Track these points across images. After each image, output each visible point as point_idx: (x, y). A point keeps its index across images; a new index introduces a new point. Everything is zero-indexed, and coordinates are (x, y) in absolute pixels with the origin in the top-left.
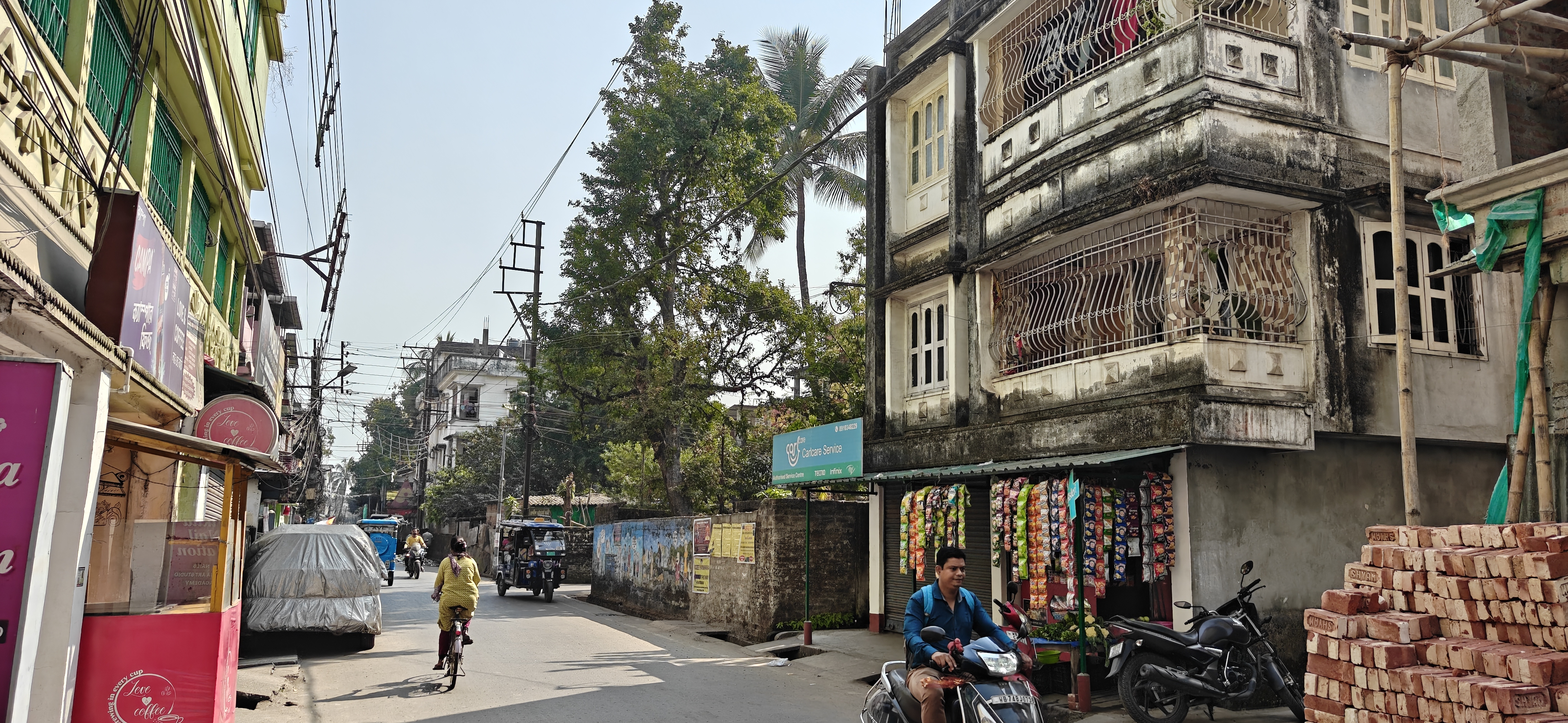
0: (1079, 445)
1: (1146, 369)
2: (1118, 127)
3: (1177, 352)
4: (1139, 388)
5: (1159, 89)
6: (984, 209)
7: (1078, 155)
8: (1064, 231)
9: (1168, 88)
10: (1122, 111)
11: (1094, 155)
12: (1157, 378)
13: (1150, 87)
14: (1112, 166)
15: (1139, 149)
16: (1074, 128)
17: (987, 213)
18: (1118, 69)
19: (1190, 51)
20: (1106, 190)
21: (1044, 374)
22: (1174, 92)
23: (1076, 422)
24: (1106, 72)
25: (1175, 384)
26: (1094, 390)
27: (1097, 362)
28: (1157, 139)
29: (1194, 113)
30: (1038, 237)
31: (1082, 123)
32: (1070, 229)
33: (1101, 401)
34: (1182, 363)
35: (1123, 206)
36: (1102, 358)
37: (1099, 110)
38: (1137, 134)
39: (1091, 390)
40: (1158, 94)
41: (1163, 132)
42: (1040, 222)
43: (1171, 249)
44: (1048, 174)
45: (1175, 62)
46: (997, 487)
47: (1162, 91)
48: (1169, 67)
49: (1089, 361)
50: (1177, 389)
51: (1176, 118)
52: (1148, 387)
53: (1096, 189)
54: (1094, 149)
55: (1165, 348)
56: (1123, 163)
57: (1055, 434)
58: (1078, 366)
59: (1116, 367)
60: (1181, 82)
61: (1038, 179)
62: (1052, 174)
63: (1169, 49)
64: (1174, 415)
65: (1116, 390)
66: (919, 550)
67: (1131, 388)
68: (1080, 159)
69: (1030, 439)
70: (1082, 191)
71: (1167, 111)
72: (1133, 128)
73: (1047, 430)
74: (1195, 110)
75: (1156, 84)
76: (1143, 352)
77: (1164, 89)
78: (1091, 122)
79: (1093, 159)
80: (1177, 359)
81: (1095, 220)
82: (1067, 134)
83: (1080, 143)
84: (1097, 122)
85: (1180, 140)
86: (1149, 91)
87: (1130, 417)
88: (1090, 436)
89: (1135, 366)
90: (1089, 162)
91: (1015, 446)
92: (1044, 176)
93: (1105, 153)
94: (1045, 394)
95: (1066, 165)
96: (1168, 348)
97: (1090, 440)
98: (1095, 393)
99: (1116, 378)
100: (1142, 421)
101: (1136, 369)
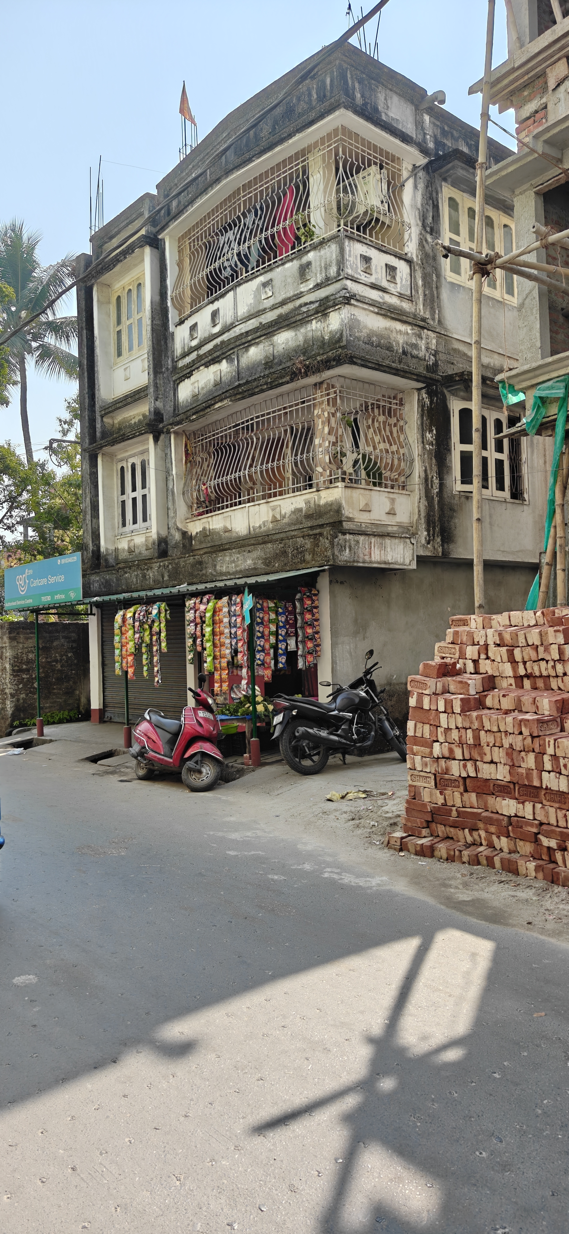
0: (252, 569)
1: (300, 510)
2: (280, 316)
3: (323, 497)
4: (295, 524)
5: (311, 286)
6: (176, 380)
7: (250, 338)
8: (240, 399)
9: (318, 286)
10: (283, 303)
11: (262, 338)
12: (308, 516)
13: (304, 284)
14: (276, 348)
15: (296, 335)
16: (246, 315)
17: (179, 383)
18: (280, 268)
19: (334, 256)
20: (271, 367)
21: (225, 515)
22: (322, 290)
23: (249, 552)
24: (271, 270)
25: (320, 521)
26: (262, 526)
27: (265, 505)
28: (309, 327)
29: (337, 307)
30: (219, 404)
31: (252, 312)
32: (243, 398)
33: (268, 535)
34: (326, 504)
35: (284, 380)
36: (268, 502)
37: (265, 301)
38: (294, 323)
39: (260, 527)
40: (311, 291)
41: (314, 322)
42: (220, 392)
43: (319, 417)
44: (226, 352)
45: (323, 265)
46: (190, 603)
47: (313, 288)
48: (319, 269)
49: (259, 505)
50: (323, 525)
51: (323, 311)
52: (301, 523)
53: (264, 366)
54: (262, 333)
55: (314, 494)
56: (283, 346)
57: (234, 561)
58: (251, 508)
59: (279, 508)
60: (327, 282)
61: (218, 357)
62: (229, 353)
63: (318, 254)
64: (320, 544)
65: (279, 527)
66: (130, 655)
67: (289, 525)
68: (250, 341)
69: (215, 566)
70: (253, 368)
71: (317, 304)
72: (292, 317)
73: (227, 559)
74: (337, 305)
75: (309, 282)
76: (298, 497)
77: (315, 286)
78: (259, 311)
79: (261, 342)
80: (322, 502)
81: (262, 391)
82: (241, 320)
83: (251, 328)
84: (263, 311)
85: (326, 329)
86: (304, 288)
87: (289, 547)
88: (260, 562)
89: (292, 508)
90: (258, 344)
91: (204, 572)
92: (223, 354)
93: (271, 336)
94: (227, 530)
95: (240, 345)
96: (316, 493)
97: (260, 565)
98: (263, 529)
99: (278, 517)
100: (297, 549)
101: (293, 510)
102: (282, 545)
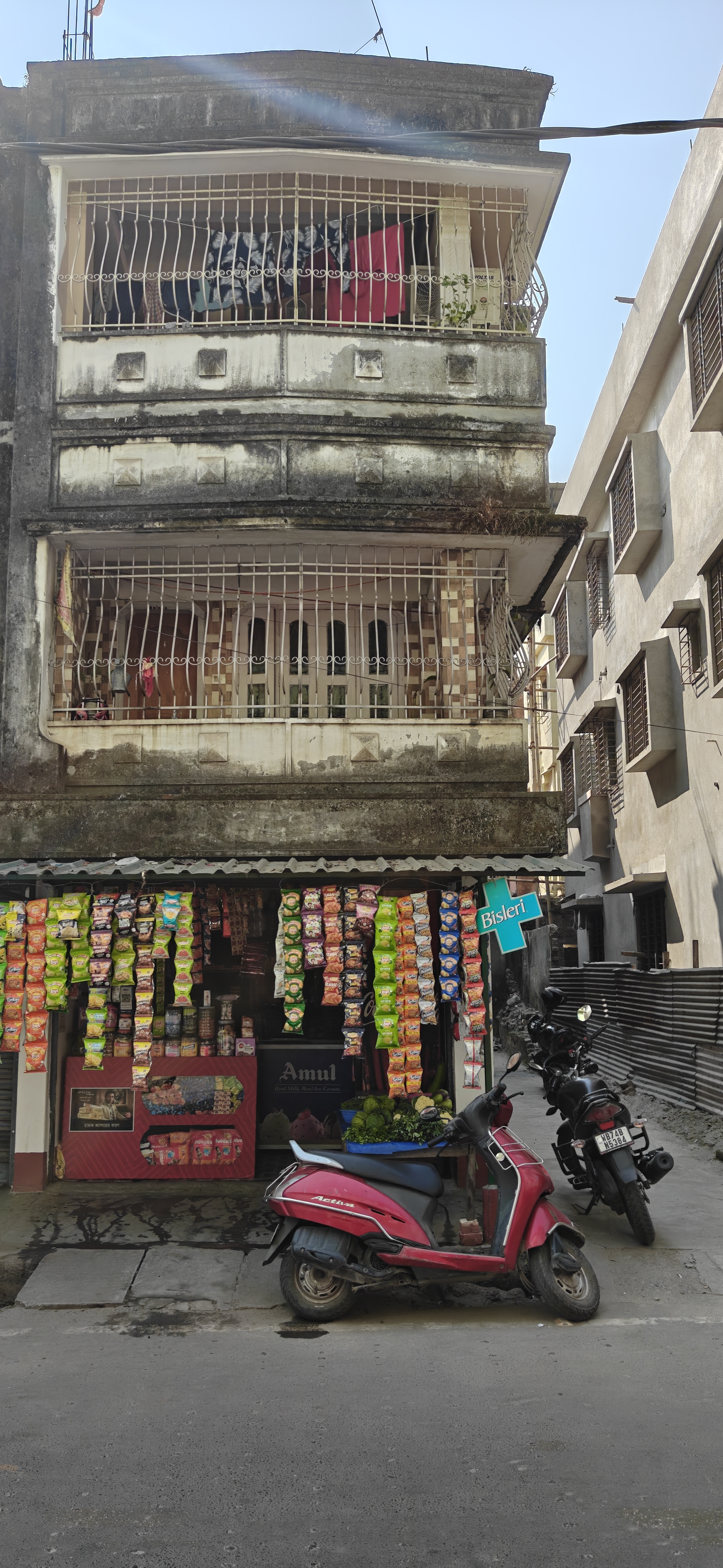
0: (340, 843)
1: (430, 751)
2: (396, 418)
3: (484, 736)
4: (414, 773)
5: (474, 395)
6: (61, 439)
7: (330, 429)
8: (317, 527)
9: (485, 400)
10: (408, 399)
11: (357, 439)
12: (447, 764)
13: (457, 387)
14: (389, 465)
15: (439, 459)
16: (310, 387)
17: (67, 448)
18: (401, 342)
19: (525, 368)
20: (375, 493)
21: (205, 729)
22: (497, 409)
23: (335, 809)
24: (381, 336)
25: (477, 776)
26: (328, 766)
27: (337, 728)
28: (469, 456)
29: (534, 446)
30: (257, 521)
31: (327, 386)
32: (327, 528)
33: (343, 784)
34: (490, 751)
36: (348, 724)
37: (362, 381)
38: (441, 438)
39: (321, 766)
40: (470, 402)
41: (481, 452)
42: (225, 499)
43: (452, 603)
44: (256, 433)
45: (500, 372)
47: (474, 400)
48: (491, 376)
49: (321, 725)
50: (482, 783)
51: (507, 442)
52: (429, 774)
53: (356, 487)
54: (362, 431)
55: (463, 728)
56: (407, 468)
57: (284, 823)
58: (297, 728)
59: (376, 739)
60: (506, 400)
61: (227, 434)
62: (263, 437)
63: (492, 353)
64: (534, 815)
65: (372, 771)
67: (398, 772)
68: (329, 434)
69: (221, 827)
70: (325, 481)
71: (499, 428)
72: (440, 429)
73: (264, 816)
74: (535, 443)
75: (468, 388)
76: (425, 728)
77: (480, 399)
78: (345, 392)
79: (351, 444)
80: (481, 744)
82: (294, 391)
83: (321, 412)
84: (360, 396)
85: (507, 471)
86: (454, 391)
88: (365, 832)
89: (410, 743)
90: (342, 445)
92: (245, 433)
93: (378, 443)
94: (212, 759)
95: (301, 433)
96: (469, 728)
97: (365, 836)
98: (328, 770)
99: (376, 755)
100: (474, 818)
101: (410, 747)
102: (431, 808)
